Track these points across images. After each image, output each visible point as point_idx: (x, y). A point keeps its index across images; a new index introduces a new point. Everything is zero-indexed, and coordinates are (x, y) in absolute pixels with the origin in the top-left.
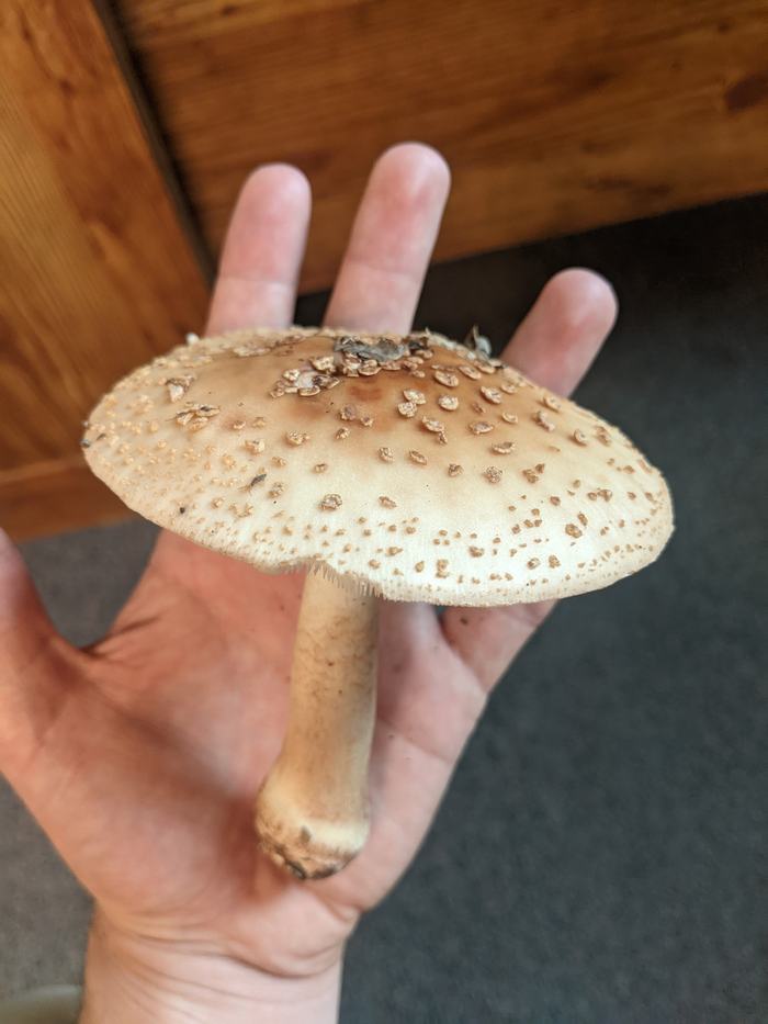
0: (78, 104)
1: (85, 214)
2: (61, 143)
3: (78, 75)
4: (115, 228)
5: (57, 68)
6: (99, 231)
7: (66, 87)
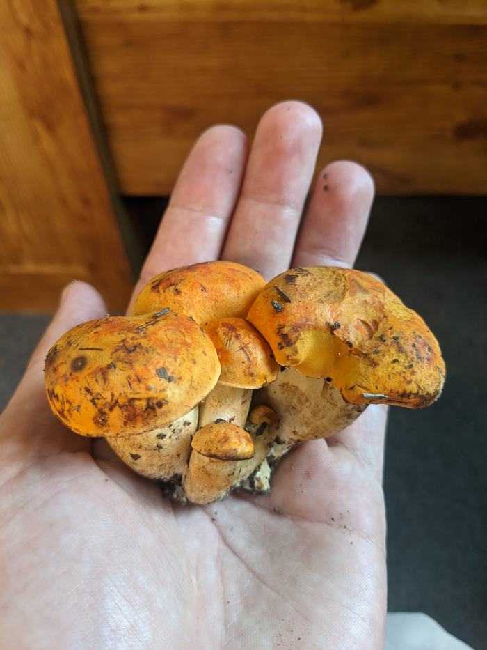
0: (34, 44)
1: (32, 113)
2: (21, 65)
3: (36, 26)
4: (50, 126)
5: (24, 18)
6: (39, 126)
7: (28, 32)
